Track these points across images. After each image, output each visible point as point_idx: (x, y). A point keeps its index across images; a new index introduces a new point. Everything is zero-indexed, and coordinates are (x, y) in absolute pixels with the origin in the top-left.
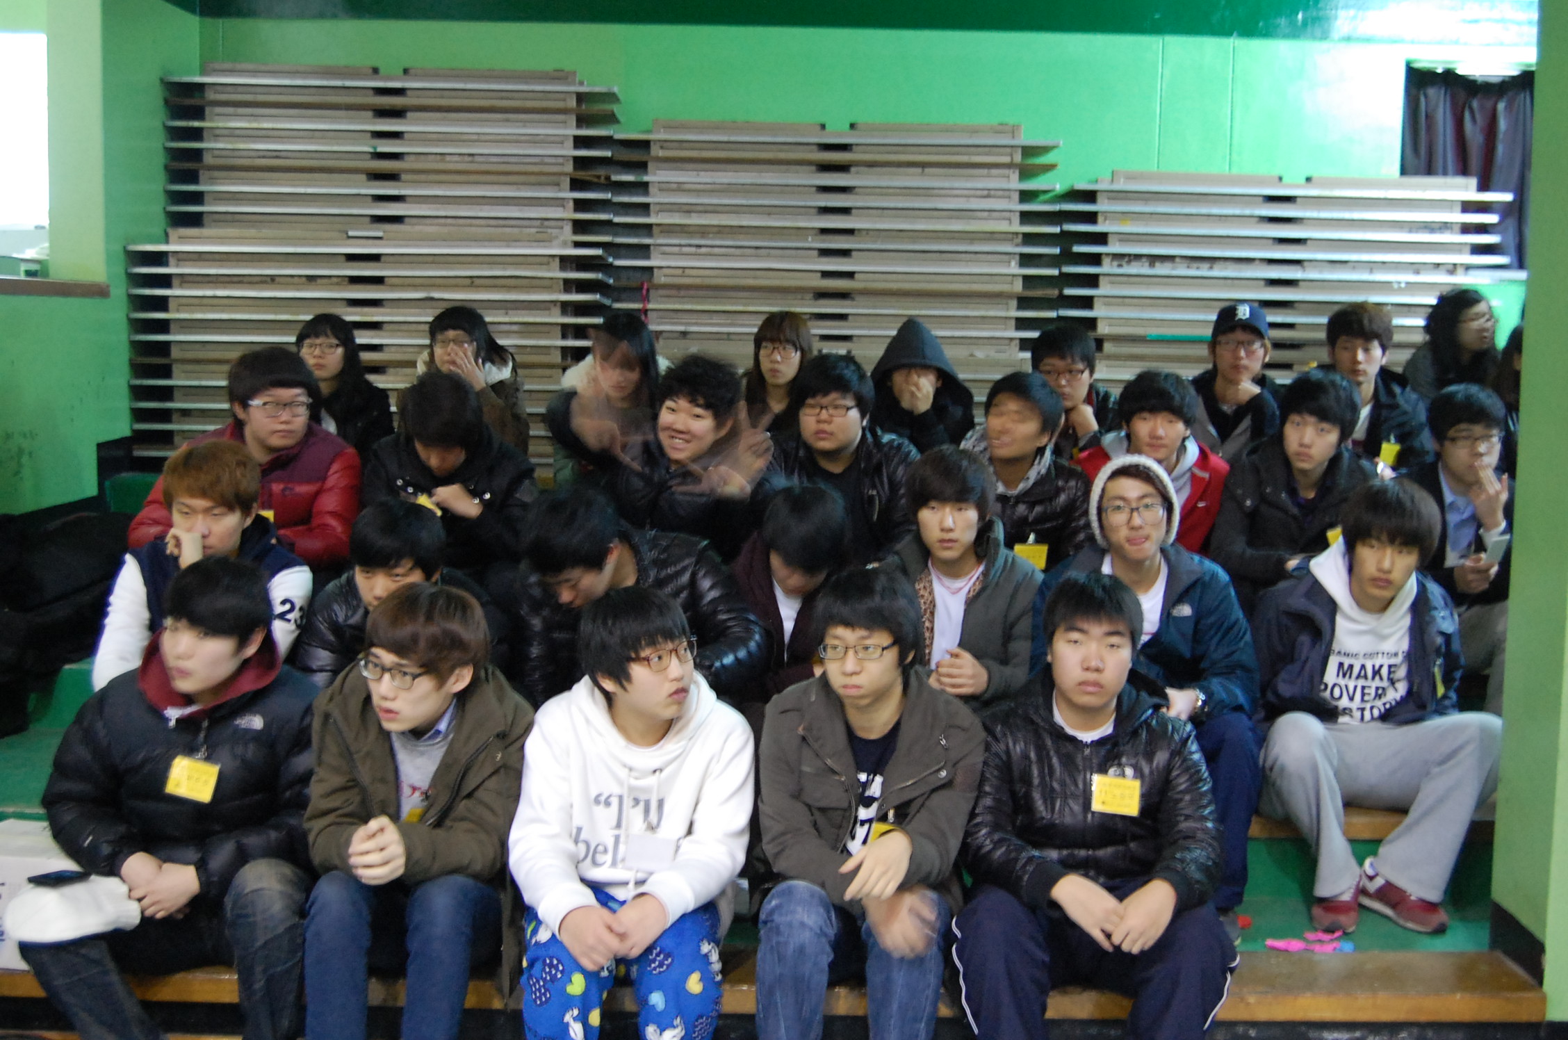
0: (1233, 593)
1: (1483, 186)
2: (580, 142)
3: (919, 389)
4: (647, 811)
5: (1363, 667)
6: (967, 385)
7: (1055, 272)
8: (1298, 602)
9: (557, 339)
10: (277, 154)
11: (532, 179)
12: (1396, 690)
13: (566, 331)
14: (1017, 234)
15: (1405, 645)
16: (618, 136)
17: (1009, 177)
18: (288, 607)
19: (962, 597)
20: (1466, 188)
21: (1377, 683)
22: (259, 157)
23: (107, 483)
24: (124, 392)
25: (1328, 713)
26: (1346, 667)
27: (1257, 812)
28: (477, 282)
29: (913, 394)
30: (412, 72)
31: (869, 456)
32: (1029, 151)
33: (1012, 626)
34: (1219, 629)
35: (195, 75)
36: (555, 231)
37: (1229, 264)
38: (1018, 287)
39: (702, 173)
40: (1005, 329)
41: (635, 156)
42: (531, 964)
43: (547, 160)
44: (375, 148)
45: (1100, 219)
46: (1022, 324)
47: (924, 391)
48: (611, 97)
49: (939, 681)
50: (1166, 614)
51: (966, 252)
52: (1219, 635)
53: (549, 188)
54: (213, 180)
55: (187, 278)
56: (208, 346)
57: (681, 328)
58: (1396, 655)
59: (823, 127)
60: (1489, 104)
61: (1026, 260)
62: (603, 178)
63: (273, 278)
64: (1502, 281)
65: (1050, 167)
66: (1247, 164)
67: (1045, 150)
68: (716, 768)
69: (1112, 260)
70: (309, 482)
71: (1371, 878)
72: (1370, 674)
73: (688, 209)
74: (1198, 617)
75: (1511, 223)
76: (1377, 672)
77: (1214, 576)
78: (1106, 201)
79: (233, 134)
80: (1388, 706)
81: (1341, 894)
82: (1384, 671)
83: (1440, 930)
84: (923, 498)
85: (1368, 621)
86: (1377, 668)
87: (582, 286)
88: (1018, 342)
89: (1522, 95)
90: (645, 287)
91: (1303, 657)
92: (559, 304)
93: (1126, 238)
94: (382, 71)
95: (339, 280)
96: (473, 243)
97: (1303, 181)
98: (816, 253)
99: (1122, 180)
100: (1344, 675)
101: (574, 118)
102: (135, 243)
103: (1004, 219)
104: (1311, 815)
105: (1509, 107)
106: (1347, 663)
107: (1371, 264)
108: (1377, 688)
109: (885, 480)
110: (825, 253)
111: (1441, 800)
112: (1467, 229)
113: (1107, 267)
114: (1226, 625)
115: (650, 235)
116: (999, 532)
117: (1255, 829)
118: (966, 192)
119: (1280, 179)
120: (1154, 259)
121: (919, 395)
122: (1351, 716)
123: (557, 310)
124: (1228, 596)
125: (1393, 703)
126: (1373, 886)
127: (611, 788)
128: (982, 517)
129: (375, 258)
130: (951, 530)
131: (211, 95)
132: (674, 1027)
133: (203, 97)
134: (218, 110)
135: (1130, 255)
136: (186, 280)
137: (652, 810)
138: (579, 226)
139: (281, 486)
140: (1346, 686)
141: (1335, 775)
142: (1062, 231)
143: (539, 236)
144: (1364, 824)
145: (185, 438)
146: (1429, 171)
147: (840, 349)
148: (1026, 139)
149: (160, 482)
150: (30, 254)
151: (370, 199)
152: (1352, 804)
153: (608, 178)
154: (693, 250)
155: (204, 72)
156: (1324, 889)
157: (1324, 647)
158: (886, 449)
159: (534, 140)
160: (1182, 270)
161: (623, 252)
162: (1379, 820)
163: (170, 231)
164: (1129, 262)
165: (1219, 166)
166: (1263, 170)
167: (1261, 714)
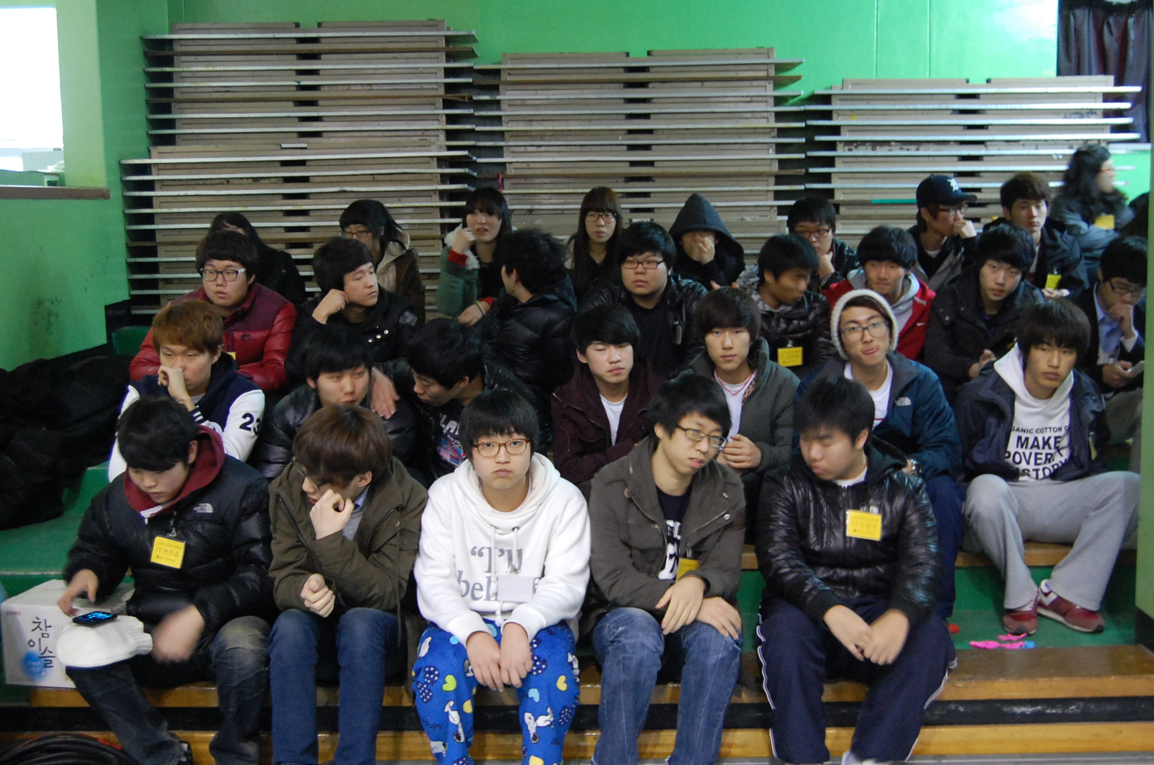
0: (941, 387)
1: (1119, 82)
2: (449, 72)
3: (704, 245)
4: (510, 559)
5: (1036, 439)
6: (738, 241)
7: (802, 156)
8: (986, 393)
9: (437, 218)
10: (227, 90)
11: (415, 101)
12: (1062, 455)
13: (444, 212)
14: (773, 128)
15: (1066, 422)
16: (476, 67)
17: (766, 87)
18: (248, 419)
19: (740, 397)
20: (1106, 84)
21: (1047, 450)
22: (215, 92)
23: (113, 335)
24: (124, 267)
25: (1010, 474)
26: (1023, 439)
27: (961, 549)
28: (377, 178)
29: (700, 249)
30: (324, 25)
31: (674, 295)
32: (780, 67)
33: (778, 417)
34: (931, 415)
35: (165, 34)
36: (433, 139)
37: (930, 146)
38: (775, 168)
39: (539, 92)
40: (766, 200)
41: (490, 81)
42: (418, 673)
43: (425, 87)
44: (299, 82)
45: (835, 115)
46: (778, 195)
47: (709, 247)
48: (471, 38)
49: (725, 458)
50: (891, 405)
51: (736, 143)
52: (931, 419)
53: (428, 107)
54: (182, 111)
55: (165, 183)
56: (183, 232)
57: (528, 207)
58: (1060, 429)
59: (627, 54)
60: (1122, 20)
61: (780, 148)
62: (466, 99)
63: (228, 181)
64: (1135, 151)
65: (797, 79)
66: (944, 71)
67: (792, 66)
68: (559, 527)
69: (844, 145)
70: (260, 330)
71: (1046, 595)
72: (1041, 444)
73: (530, 119)
74: (915, 406)
75: (1140, 109)
76: (1046, 443)
77: (926, 375)
78: (839, 102)
79: (195, 76)
80: (1056, 467)
81: (1024, 606)
82: (1052, 442)
83: (1099, 630)
84: (709, 326)
85: (1039, 406)
86: (1046, 439)
87: (453, 179)
88: (776, 209)
89: (1146, 13)
90: (501, 177)
91: (991, 434)
92: (437, 192)
93: (853, 129)
94: (302, 26)
95: (276, 180)
96: (373, 150)
97: (984, 82)
98: (625, 148)
99: (850, 86)
100: (1022, 447)
101: (444, 54)
102: (125, 158)
103: (763, 118)
104: (999, 549)
105: (1137, 22)
106: (1024, 436)
107: (1037, 142)
108: (1047, 454)
109: (684, 312)
110: (632, 148)
111: (1097, 535)
112: (1107, 114)
113: (841, 151)
114: (935, 412)
115: (503, 139)
116: (766, 348)
117: (960, 561)
118: (735, 99)
119: (968, 81)
120: (875, 144)
121: (705, 250)
122: (1029, 475)
123: (436, 197)
124: (938, 390)
125: (1060, 465)
126: (1047, 601)
127: (483, 542)
128: (752, 338)
129: (302, 163)
130: (731, 348)
131: (178, 48)
132: (547, 714)
133: (172, 49)
134: (184, 58)
135: (856, 142)
136: (165, 184)
137: (515, 558)
138: (450, 135)
139: (241, 334)
140: (1024, 453)
141: (1017, 520)
142: (806, 125)
143: (423, 143)
144: (1040, 555)
145: (169, 300)
146: (1078, 72)
147: (645, 218)
148: (778, 58)
149: (151, 332)
150: (51, 169)
151: (296, 120)
152: (1030, 540)
153: (471, 98)
154: (534, 149)
155: (172, 32)
156: (1011, 603)
157: (1007, 425)
158: (685, 291)
159: (416, 72)
160: (896, 152)
161: (483, 152)
162: (1051, 551)
163: (152, 148)
164: (856, 147)
165: (923, 74)
166: (955, 75)
167: (962, 476)
